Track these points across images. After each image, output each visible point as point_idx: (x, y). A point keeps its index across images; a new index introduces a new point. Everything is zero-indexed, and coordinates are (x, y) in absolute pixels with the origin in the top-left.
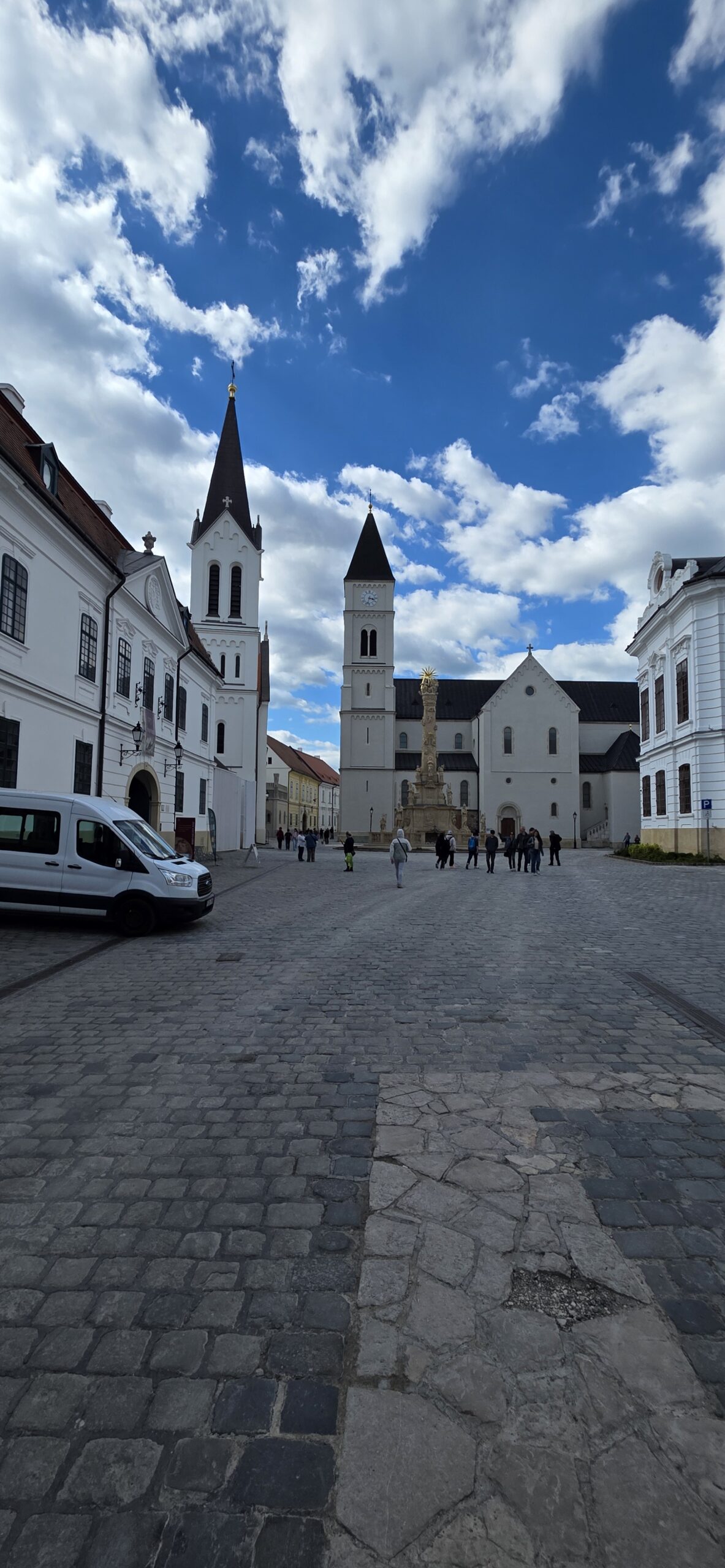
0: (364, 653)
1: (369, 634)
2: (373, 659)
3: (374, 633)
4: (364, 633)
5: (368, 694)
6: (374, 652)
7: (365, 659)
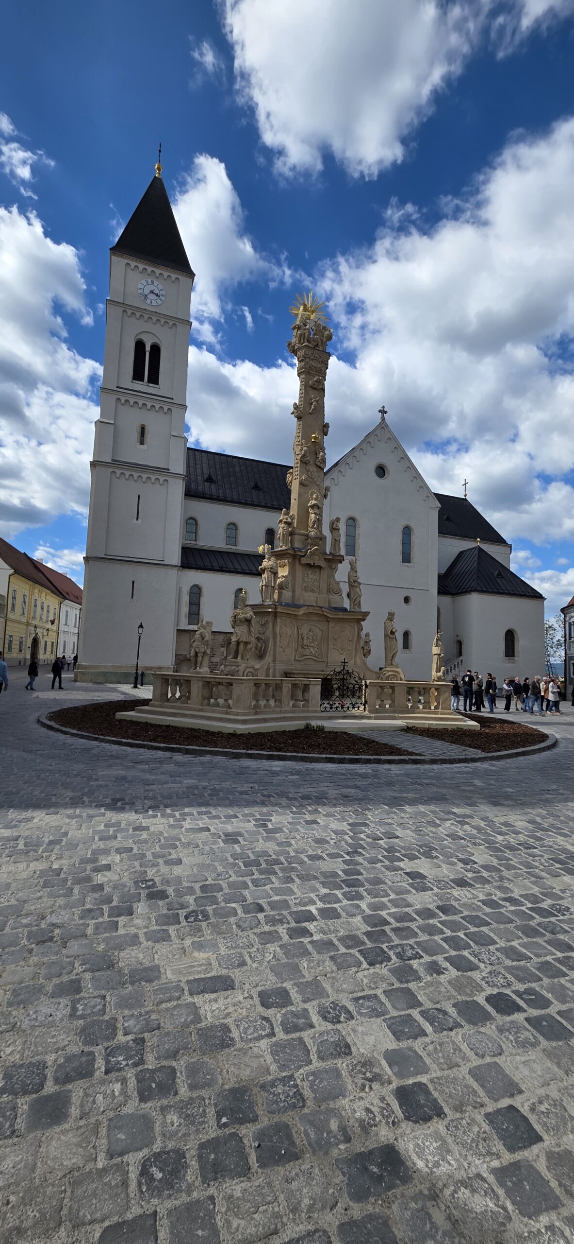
0: (138, 375)
1: (148, 348)
2: (151, 389)
3: (156, 350)
4: (140, 346)
5: (142, 443)
6: (154, 379)
7: (138, 386)
